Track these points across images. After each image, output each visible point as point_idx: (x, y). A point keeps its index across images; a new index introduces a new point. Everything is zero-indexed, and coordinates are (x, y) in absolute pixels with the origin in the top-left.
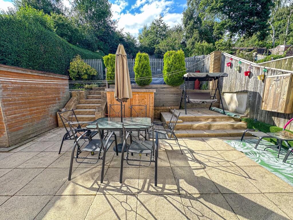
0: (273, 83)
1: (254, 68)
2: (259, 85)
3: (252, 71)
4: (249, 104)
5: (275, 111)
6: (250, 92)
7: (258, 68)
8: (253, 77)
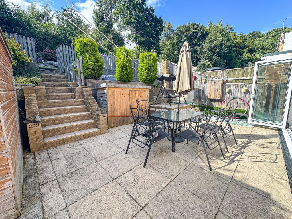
0: (213, 84)
1: (198, 75)
2: (202, 85)
3: (196, 76)
4: (197, 96)
5: (216, 98)
6: (197, 89)
7: (201, 75)
8: (197, 80)
